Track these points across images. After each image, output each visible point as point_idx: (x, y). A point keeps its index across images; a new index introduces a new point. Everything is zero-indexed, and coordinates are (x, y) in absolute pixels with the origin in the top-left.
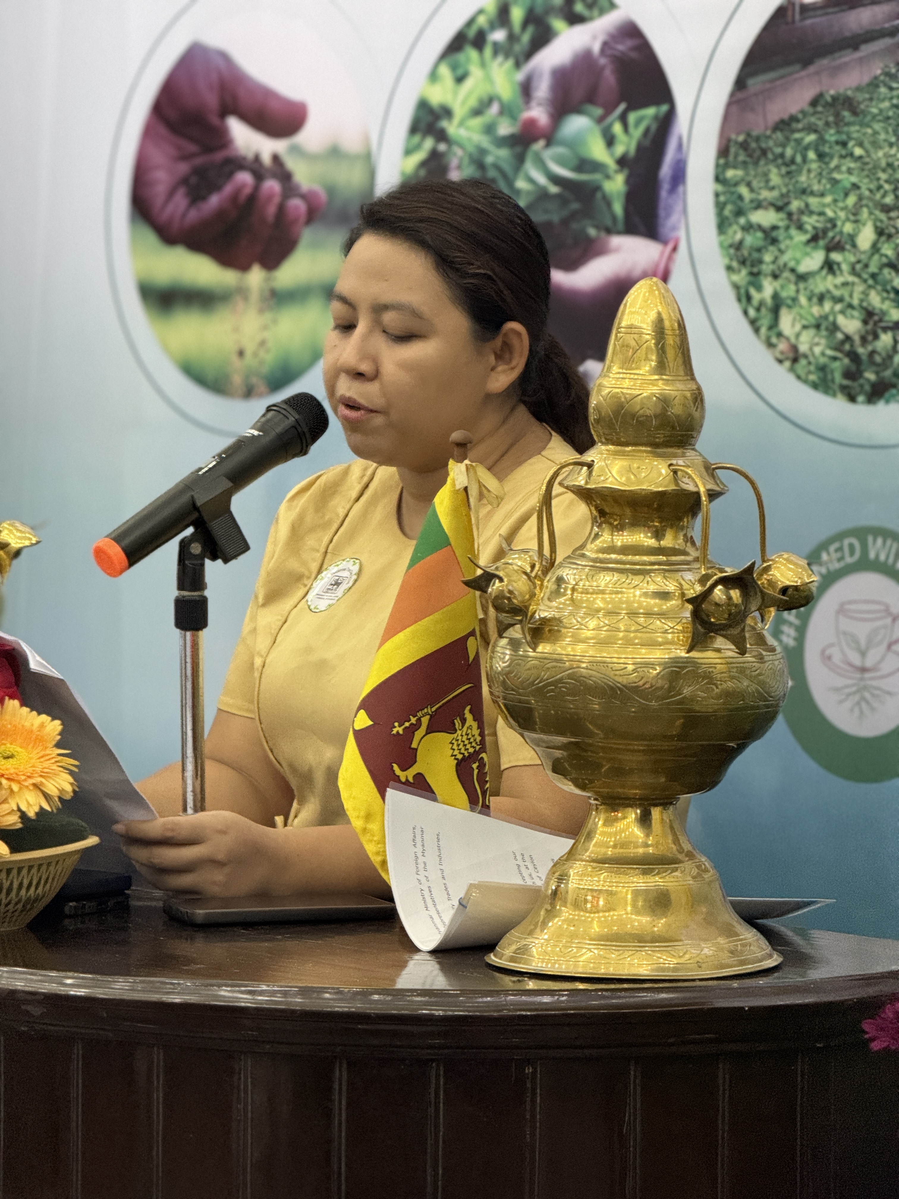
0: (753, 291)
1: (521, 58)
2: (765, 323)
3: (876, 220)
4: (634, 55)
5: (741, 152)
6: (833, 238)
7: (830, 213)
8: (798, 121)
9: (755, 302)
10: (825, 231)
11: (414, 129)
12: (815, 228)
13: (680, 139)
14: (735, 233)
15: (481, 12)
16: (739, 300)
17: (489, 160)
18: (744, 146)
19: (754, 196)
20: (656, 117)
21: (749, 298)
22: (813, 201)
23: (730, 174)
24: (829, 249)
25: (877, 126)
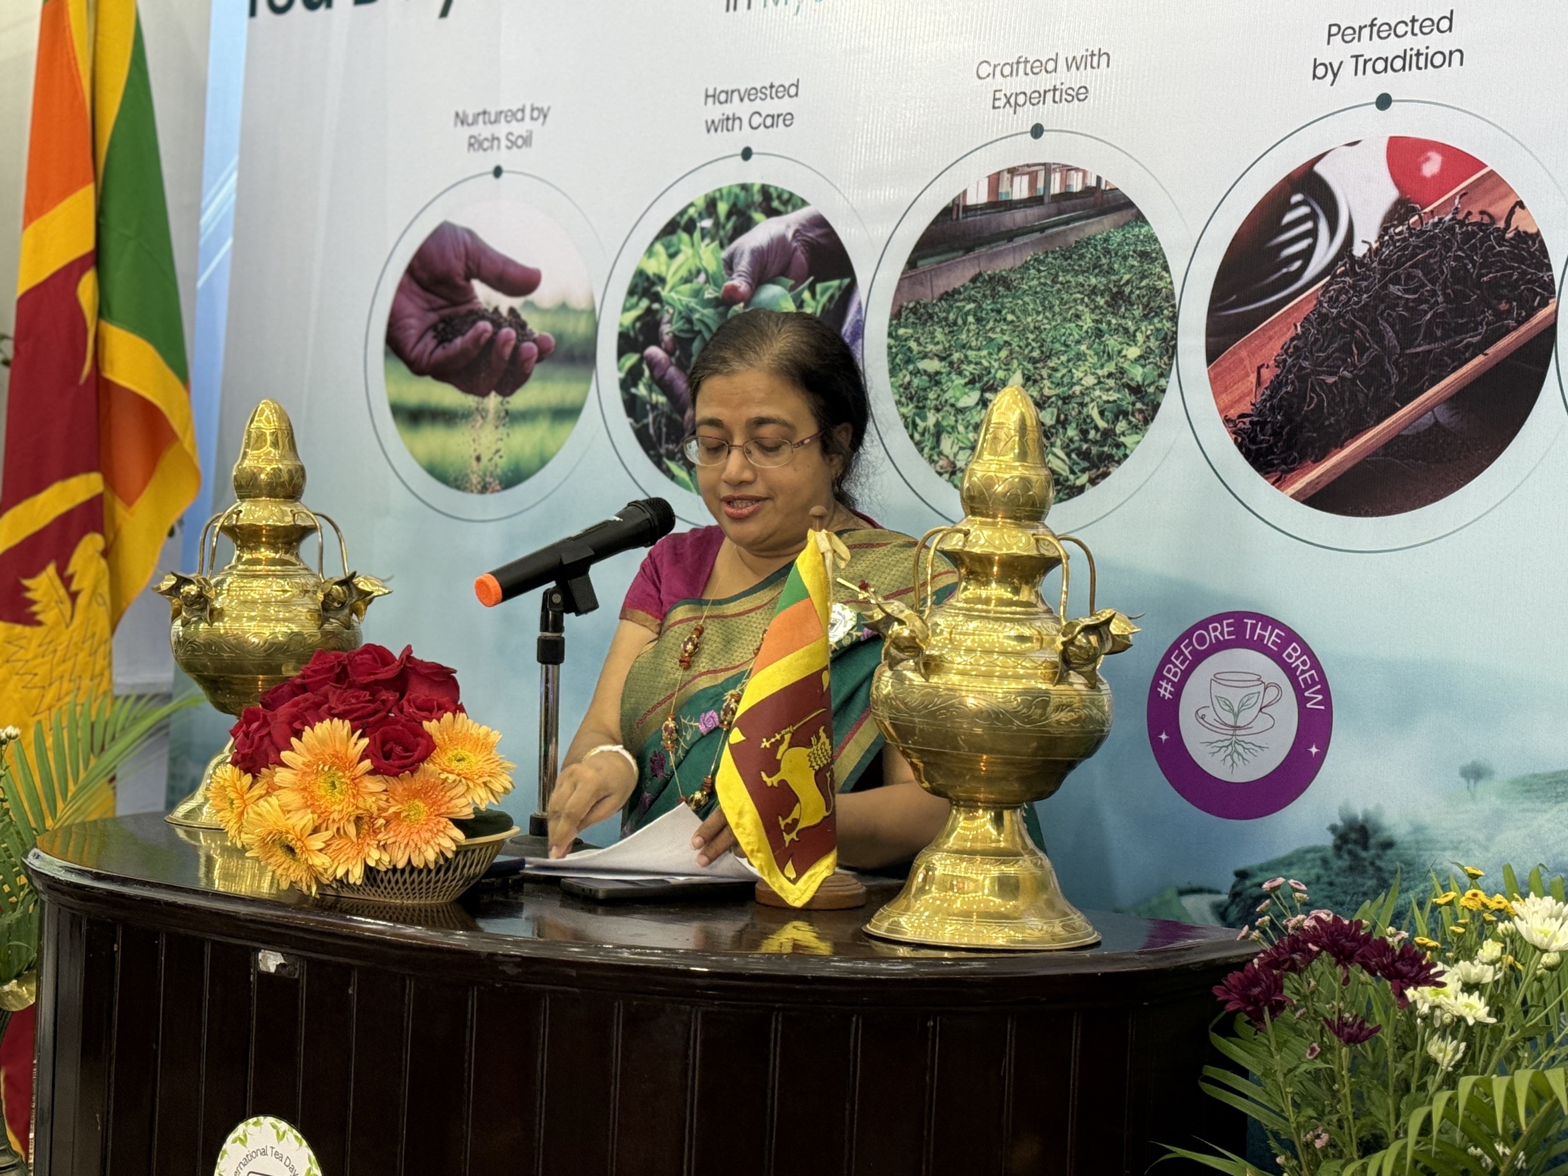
0: (918, 420)
1: (725, 241)
2: (928, 444)
3: (1024, 368)
4: (821, 241)
5: (911, 315)
6: (988, 382)
7: (986, 364)
8: (960, 293)
9: (920, 429)
10: (980, 377)
11: (631, 292)
12: (971, 374)
13: (860, 304)
14: (905, 376)
15: (691, 205)
16: (907, 427)
17: (696, 316)
18: (914, 311)
19: (921, 348)
20: (840, 287)
21: (915, 425)
22: (970, 353)
23: (901, 331)
24: (983, 390)
25: (1027, 299)
